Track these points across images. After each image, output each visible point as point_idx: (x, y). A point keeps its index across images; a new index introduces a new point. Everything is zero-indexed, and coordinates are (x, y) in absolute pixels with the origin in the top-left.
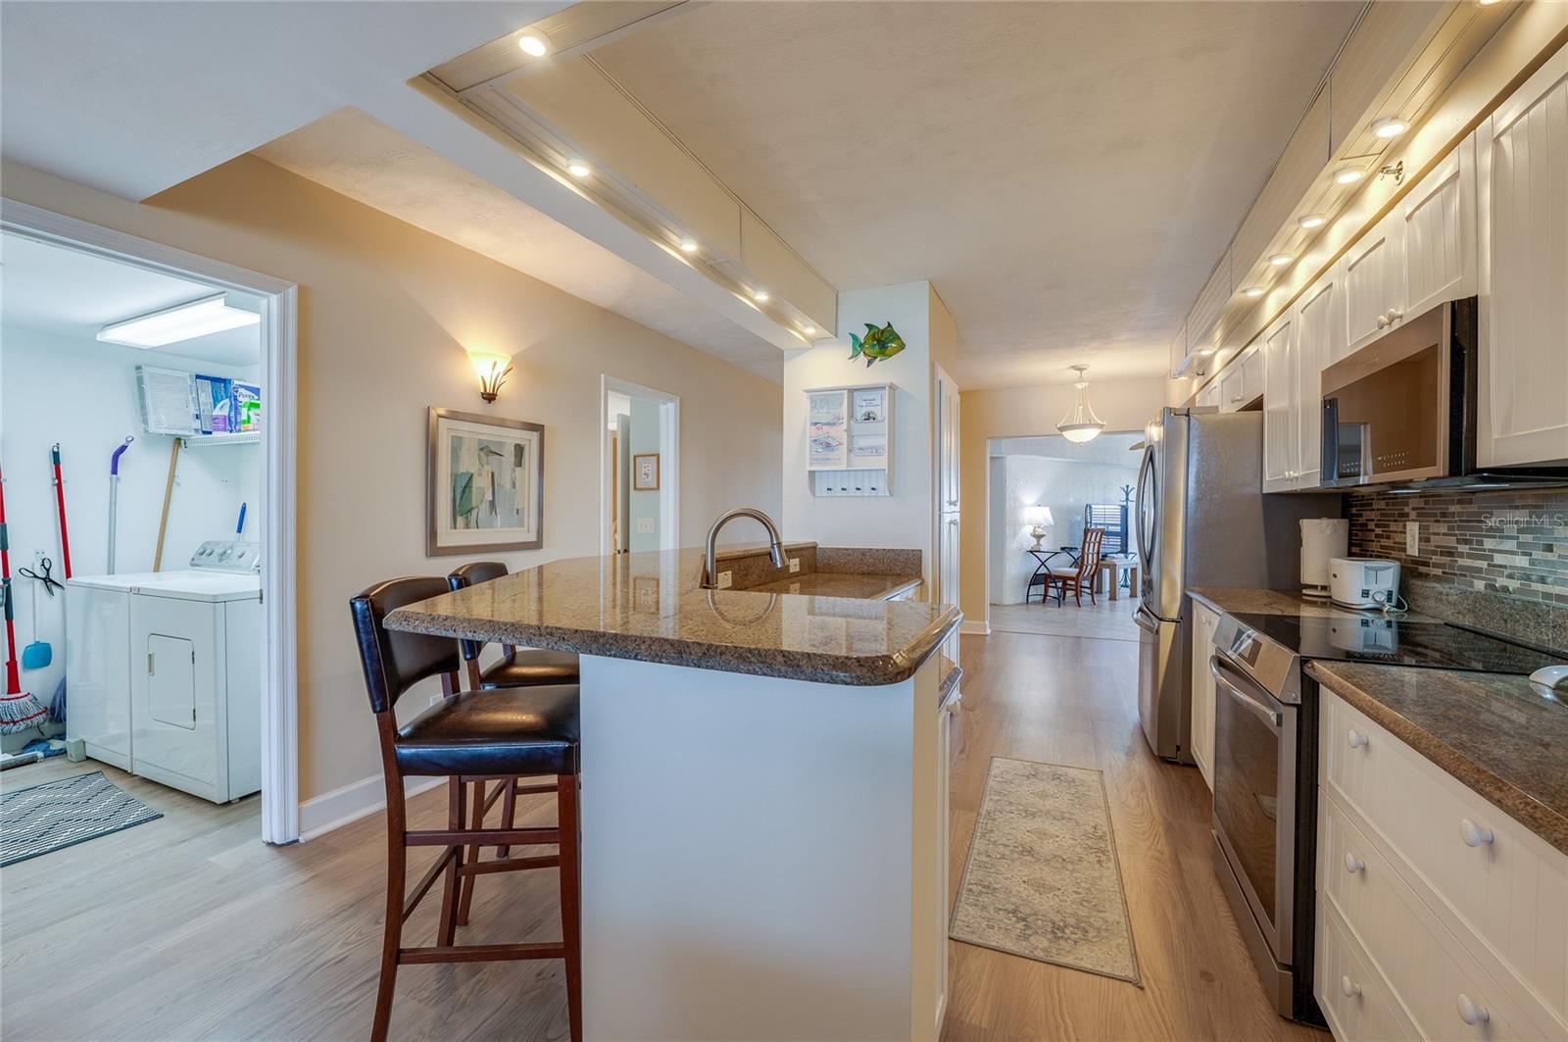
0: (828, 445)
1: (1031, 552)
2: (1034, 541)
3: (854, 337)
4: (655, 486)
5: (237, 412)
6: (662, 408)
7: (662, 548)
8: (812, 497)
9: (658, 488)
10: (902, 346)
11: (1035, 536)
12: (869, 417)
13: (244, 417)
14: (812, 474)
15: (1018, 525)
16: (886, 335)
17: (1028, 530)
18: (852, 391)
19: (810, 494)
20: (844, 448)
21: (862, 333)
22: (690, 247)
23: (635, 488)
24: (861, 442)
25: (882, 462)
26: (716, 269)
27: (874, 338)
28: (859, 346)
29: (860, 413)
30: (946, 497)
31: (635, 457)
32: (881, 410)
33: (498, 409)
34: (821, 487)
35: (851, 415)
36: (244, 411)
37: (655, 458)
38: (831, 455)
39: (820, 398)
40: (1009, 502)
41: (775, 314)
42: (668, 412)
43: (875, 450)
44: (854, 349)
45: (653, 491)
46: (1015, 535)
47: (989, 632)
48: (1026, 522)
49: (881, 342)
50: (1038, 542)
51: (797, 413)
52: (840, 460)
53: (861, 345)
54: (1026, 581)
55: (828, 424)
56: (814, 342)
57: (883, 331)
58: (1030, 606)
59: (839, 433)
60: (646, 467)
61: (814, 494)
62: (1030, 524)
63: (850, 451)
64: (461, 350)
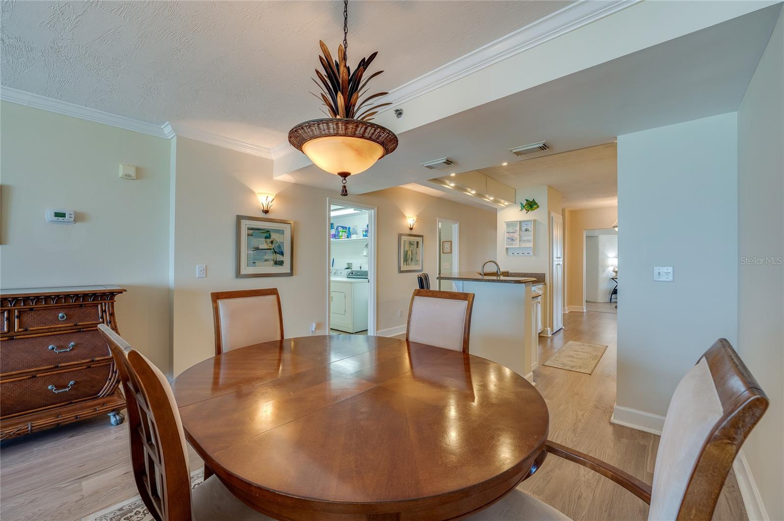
0: (513, 240)
1: (613, 279)
2: (614, 274)
3: (521, 204)
4: (450, 252)
5: (339, 233)
6: (453, 226)
7: (453, 271)
8: (506, 256)
9: (451, 253)
10: (538, 207)
11: (614, 271)
12: (526, 230)
13: (341, 235)
14: (507, 249)
15: (605, 267)
16: (533, 203)
17: (611, 269)
18: (520, 222)
19: (506, 254)
20: (518, 240)
21: (524, 203)
22: (474, 192)
23: (443, 253)
24: (524, 238)
25: (531, 245)
26: (480, 195)
27: (528, 204)
28: (523, 207)
29: (524, 229)
30: (555, 256)
31: (443, 242)
32: (531, 228)
33: (414, 232)
34: (510, 253)
35: (520, 229)
36: (341, 233)
37: (450, 243)
38: (514, 243)
39: (510, 224)
40: (600, 256)
41: (496, 201)
42: (455, 227)
43: (529, 241)
44: (522, 208)
45: (449, 254)
46: (604, 271)
47: (585, 311)
48: (610, 264)
49: (531, 205)
50: (616, 274)
51: (502, 228)
52: (516, 244)
53: (524, 206)
54: (610, 292)
55: (512, 233)
56: (507, 206)
57: (531, 202)
58: (612, 304)
59: (516, 236)
60: (447, 245)
61: (508, 255)
62: (612, 266)
63: (520, 241)
64: (405, 217)
